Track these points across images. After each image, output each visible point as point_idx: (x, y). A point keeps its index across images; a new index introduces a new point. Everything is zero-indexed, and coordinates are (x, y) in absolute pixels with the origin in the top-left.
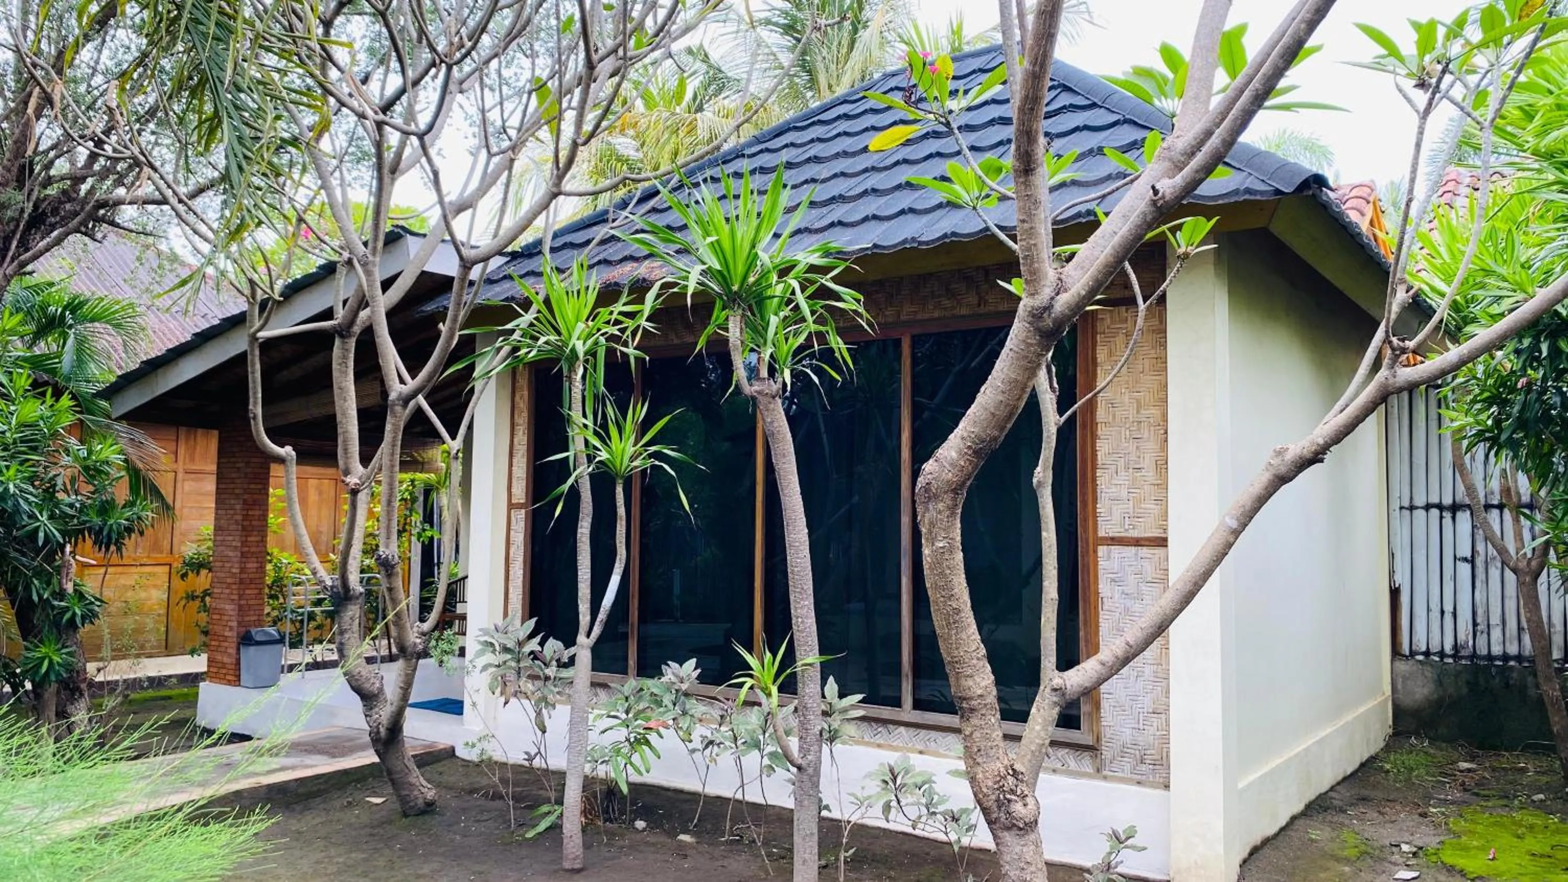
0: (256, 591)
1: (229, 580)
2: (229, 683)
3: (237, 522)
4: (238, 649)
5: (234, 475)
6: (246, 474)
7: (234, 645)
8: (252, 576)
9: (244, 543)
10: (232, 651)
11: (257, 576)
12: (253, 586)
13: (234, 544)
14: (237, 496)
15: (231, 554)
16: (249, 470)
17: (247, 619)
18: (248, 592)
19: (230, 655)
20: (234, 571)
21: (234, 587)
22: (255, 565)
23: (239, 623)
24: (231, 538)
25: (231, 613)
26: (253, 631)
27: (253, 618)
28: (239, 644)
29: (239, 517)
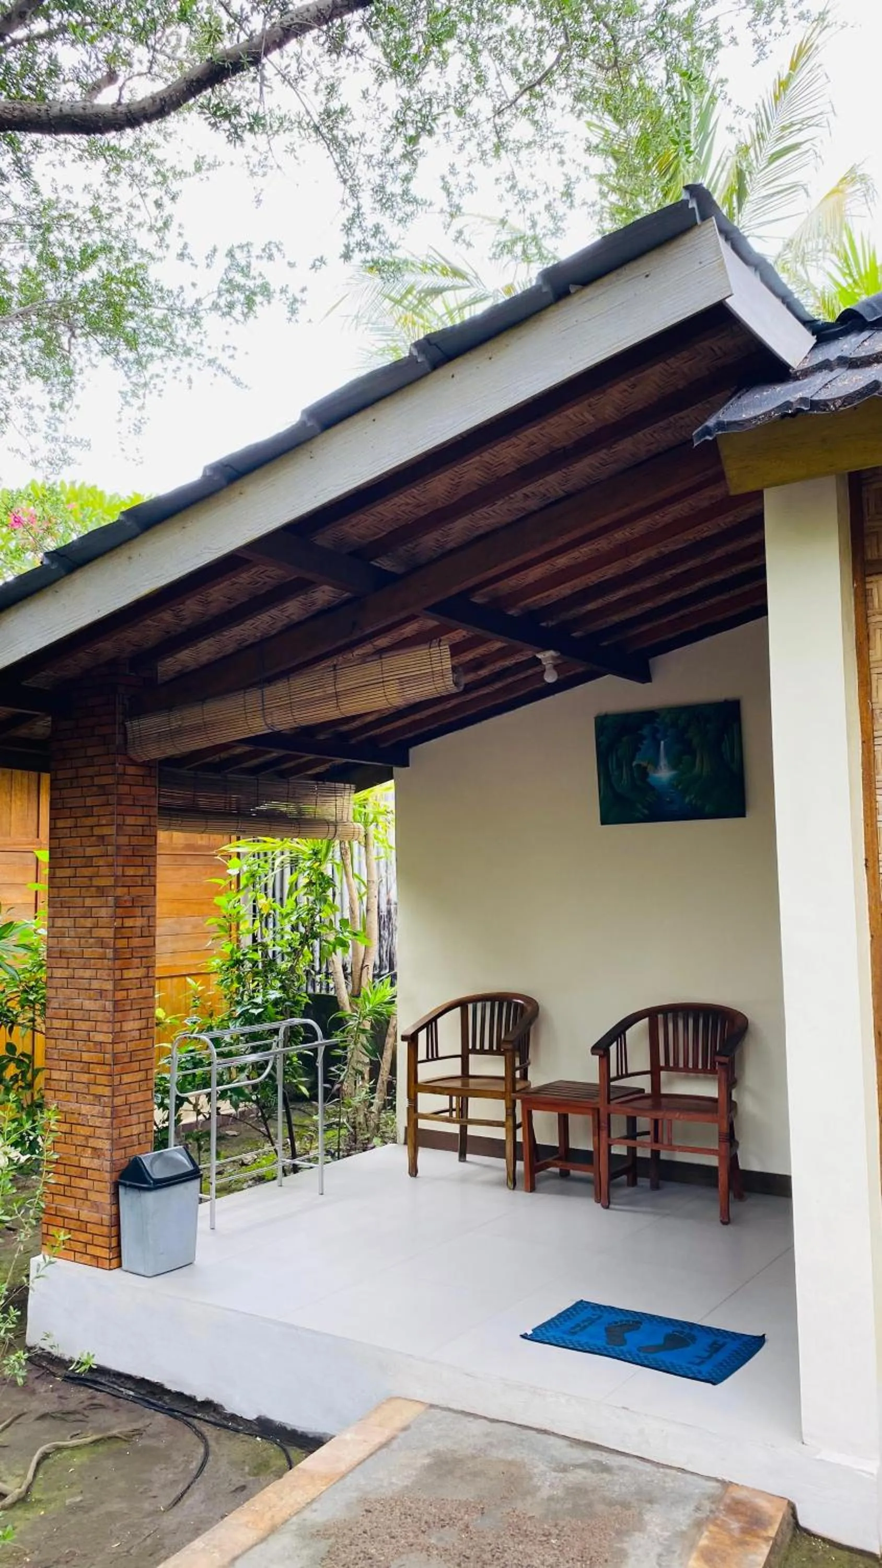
0: (140, 1076)
1: (86, 1057)
2: (97, 1261)
3: (101, 943)
4: (116, 1195)
5: (89, 851)
6: (118, 847)
7: (107, 1187)
8: (132, 1046)
9: (118, 983)
10: (105, 1199)
11: (141, 1045)
12: (135, 1066)
13: (96, 984)
14: (102, 891)
15: (88, 1004)
16: (123, 840)
17: (126, 1132)
18: (126, 1078)
19: (95, 1206)
20: (99, 1037)
21: (98, 1069)
22: (137, 1024)
23: (116, 1143)
24: (88, 973)
25: (98, 1122)
26: (147, 1158)
27: (135, 1130)
28: (116, 1186)
29: (107, 933)
